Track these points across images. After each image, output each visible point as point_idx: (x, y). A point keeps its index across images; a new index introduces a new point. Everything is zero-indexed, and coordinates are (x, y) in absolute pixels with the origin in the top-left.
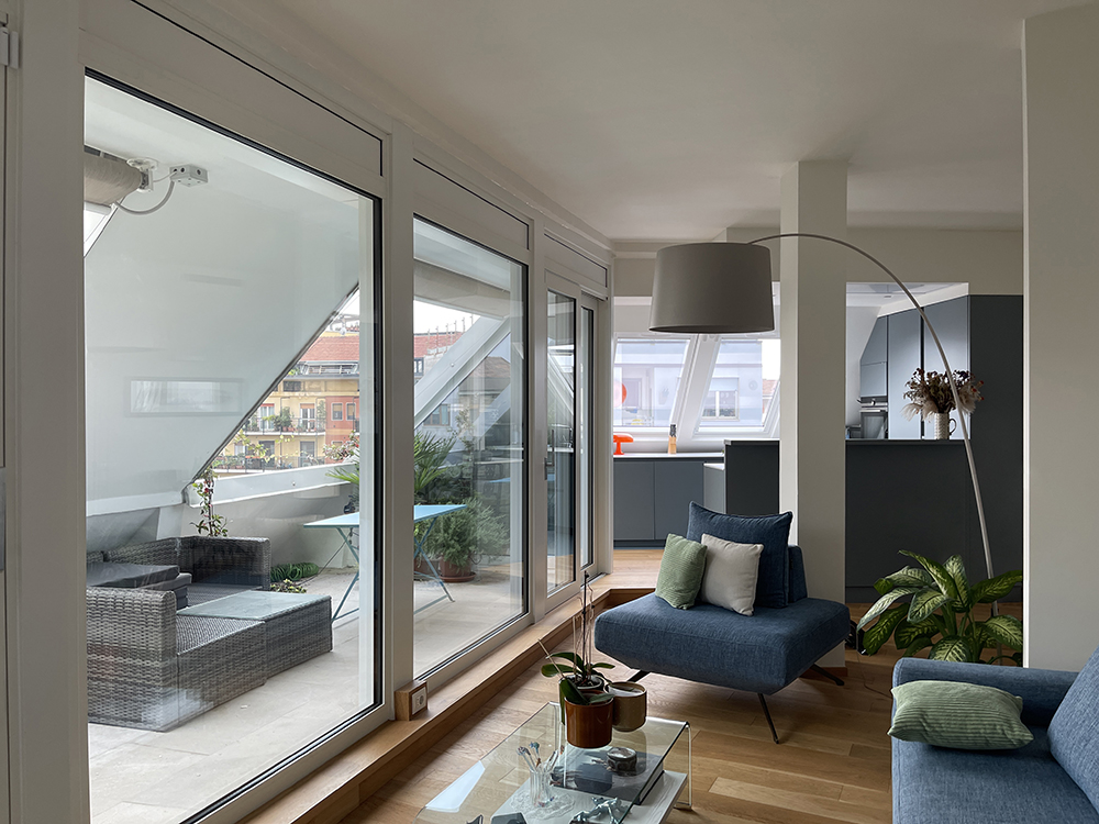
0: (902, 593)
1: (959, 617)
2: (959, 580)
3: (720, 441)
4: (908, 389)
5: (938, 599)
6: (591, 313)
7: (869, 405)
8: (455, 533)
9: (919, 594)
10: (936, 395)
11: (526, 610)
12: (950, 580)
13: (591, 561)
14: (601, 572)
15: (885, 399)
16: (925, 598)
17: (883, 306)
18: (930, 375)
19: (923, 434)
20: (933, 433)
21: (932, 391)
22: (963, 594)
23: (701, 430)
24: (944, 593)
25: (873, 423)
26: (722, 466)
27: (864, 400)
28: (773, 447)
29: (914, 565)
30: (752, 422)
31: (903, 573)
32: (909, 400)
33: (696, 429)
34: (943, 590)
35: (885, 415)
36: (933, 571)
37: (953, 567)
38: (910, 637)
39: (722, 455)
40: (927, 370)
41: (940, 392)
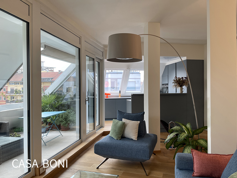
0: (176, 133)
1: (190, 139)
2: (190, 129)
3: (130, 94)
4: (173, 81)
5: (185, 135)
6: (99, 63)
7: (164, 86)
8: (64, 118)
9: (180, 134)
10: (180, 83)
11: (80, 138)
12: (188, 129)
13: (99, 124)
14: (102, 127)
15: (168, 84)
16: (182, 134)
17: (167, 63)
18: (178, 78)
19: (176, 92)
20: (179, 91)
21: (179, 82)
22: (191, 133)
23: (126, 92)
24: (186, 133)
25: (165, 90)
26: (130, 100)
27: (163, 85)
28: (143, 95)
29: (178, 125)
30: (138, 90)
31: (175, 128)
32: (173, 84)
33: (125, 92)
34: (186, 132)
35: (167, 88)
36: (183, 127)
37: (188, 126)
38: (177, 144)
39: (131, 98)
40: (177, 77)
41: (181, 82)
